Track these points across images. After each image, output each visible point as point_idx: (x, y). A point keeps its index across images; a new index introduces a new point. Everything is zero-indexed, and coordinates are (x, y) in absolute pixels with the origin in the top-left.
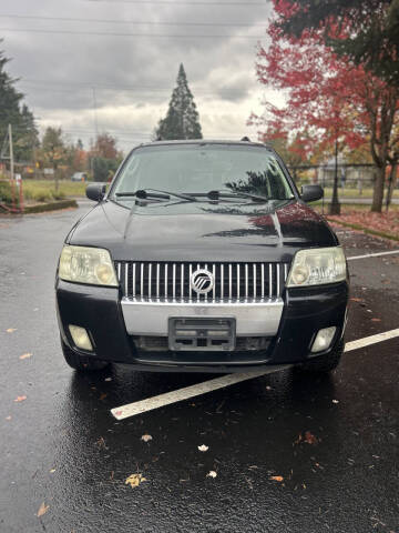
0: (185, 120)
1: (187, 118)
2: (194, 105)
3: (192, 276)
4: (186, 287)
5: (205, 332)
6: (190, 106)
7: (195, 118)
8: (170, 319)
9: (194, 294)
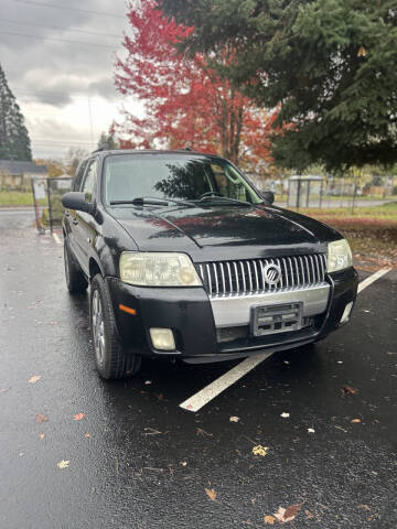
0: (7, 122)
1: (11, 119)
2: (17, 107)
3: (264, 270)
4: (260, 280)
5: (280, 316)
6: (13, 107)
7: (19, 121)
8: (252, 310)
9: (267, 285)
